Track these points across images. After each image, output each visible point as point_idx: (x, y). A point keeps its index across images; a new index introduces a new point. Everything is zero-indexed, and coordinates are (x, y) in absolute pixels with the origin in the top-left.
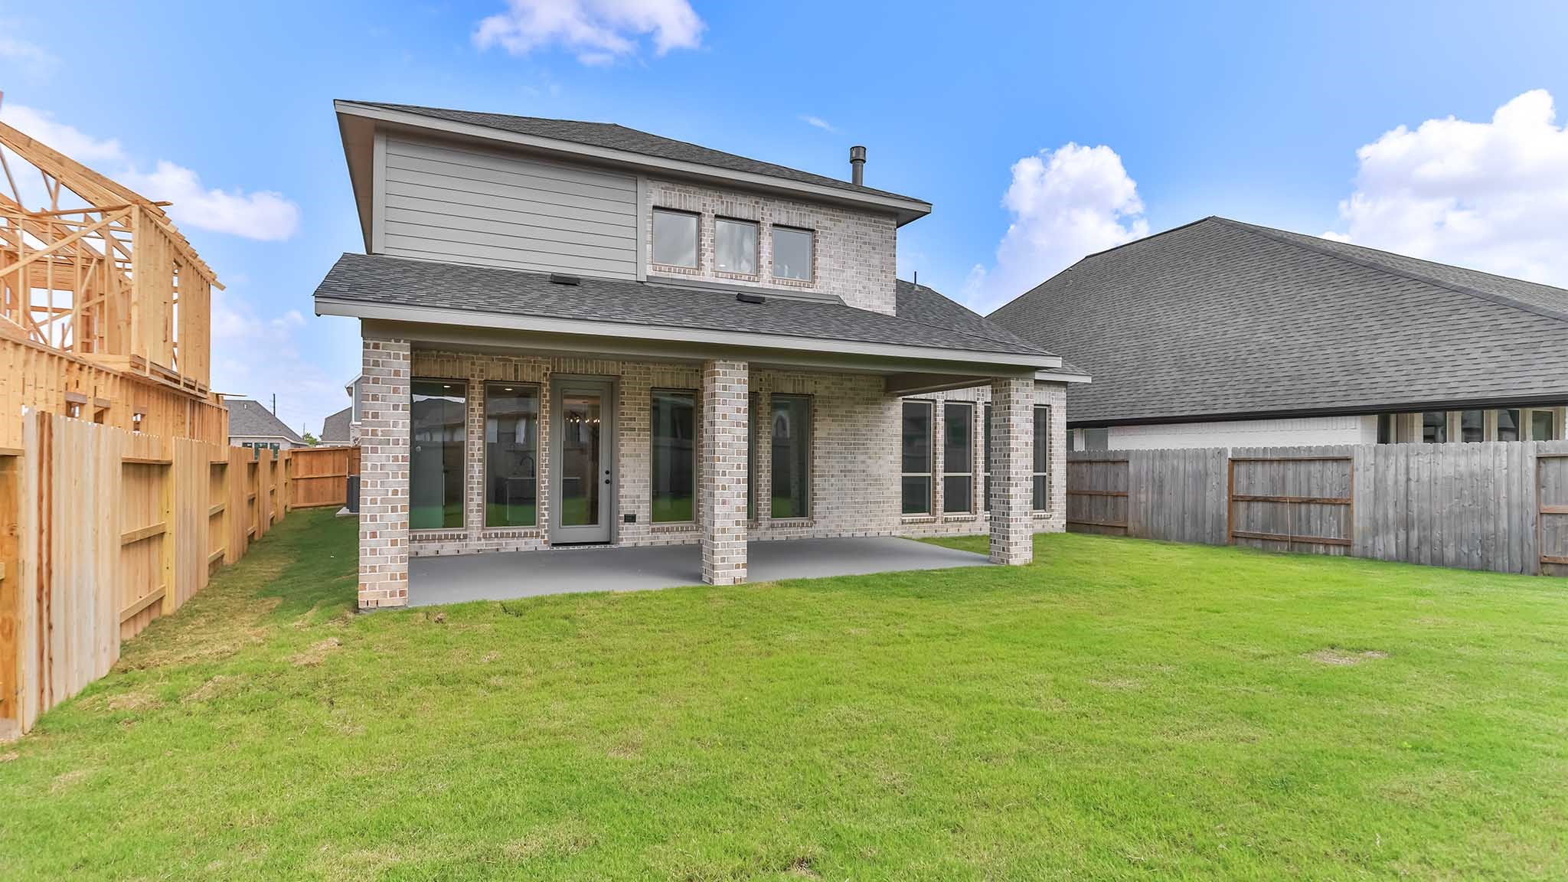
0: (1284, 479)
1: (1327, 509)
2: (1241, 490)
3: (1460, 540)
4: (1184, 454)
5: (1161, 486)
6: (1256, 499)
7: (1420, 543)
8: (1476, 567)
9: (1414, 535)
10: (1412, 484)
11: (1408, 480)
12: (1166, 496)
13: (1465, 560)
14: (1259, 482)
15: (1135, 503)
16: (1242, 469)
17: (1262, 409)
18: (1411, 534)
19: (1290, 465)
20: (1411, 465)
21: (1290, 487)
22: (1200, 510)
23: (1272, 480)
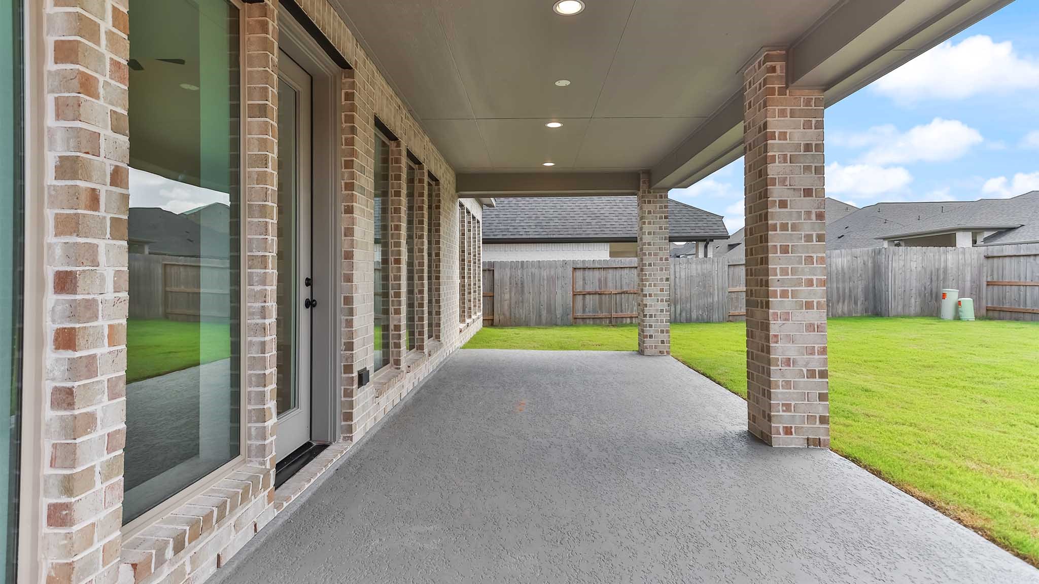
0: (606, 279)
1: (631, 296)
2: (579, 288)
3: (698, 308)
4: (540, 265)
5: (523, 287)
6: (589, 294)
7: (681, 312)
8: (706, 321)
9: (678, 307)
10: (677, 280)
11: (675, 277)
12: (526, 295)
13: (700, 318)
14: (592, 281)
15: (501, 301)
16: (579, 274)
17: (554, 236)
18: (677, 307)
19: (610, 271)
20: (677, 270)
21: (610, 284)
22: (552, 302)
23: (600, 280)
